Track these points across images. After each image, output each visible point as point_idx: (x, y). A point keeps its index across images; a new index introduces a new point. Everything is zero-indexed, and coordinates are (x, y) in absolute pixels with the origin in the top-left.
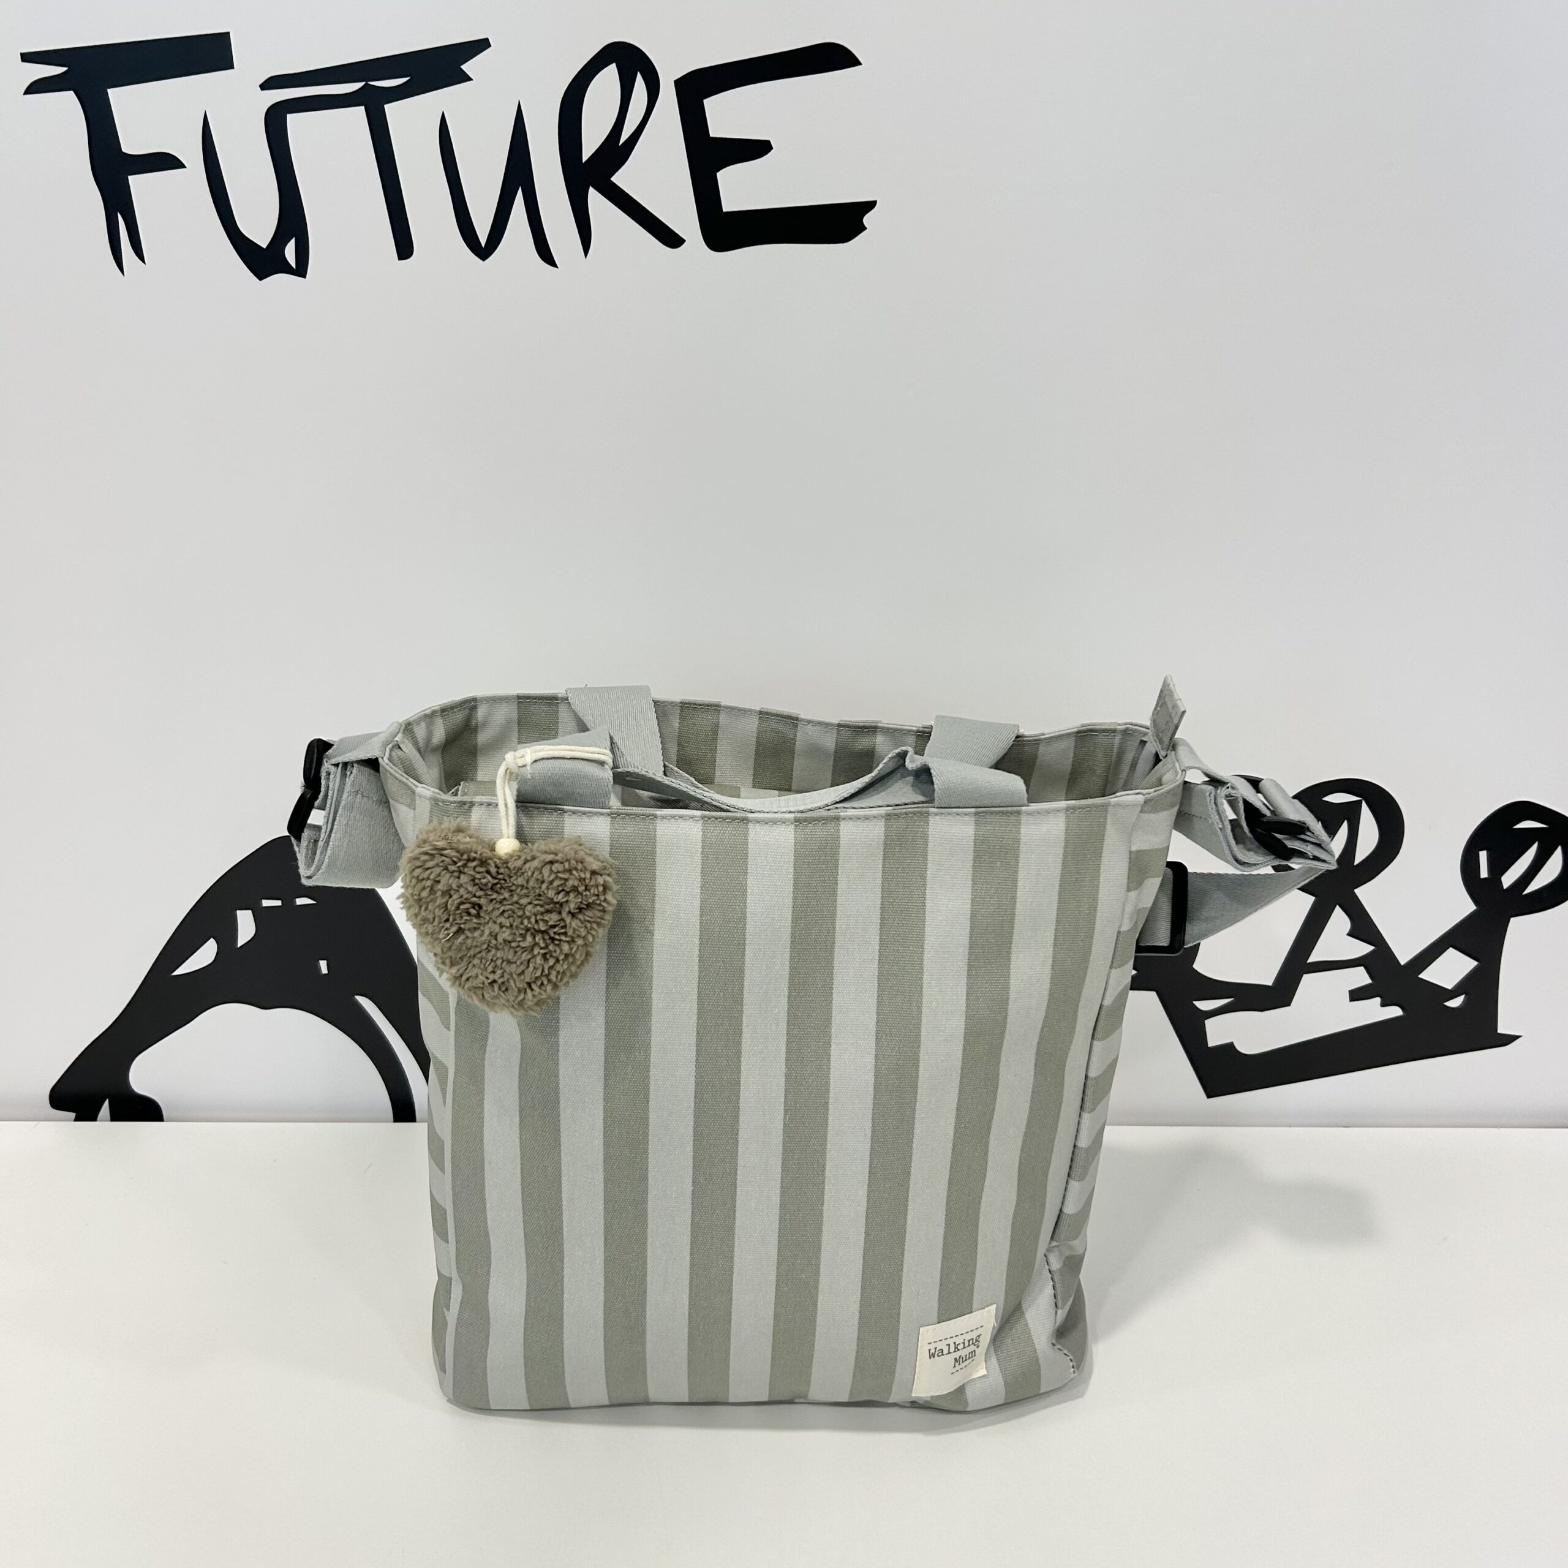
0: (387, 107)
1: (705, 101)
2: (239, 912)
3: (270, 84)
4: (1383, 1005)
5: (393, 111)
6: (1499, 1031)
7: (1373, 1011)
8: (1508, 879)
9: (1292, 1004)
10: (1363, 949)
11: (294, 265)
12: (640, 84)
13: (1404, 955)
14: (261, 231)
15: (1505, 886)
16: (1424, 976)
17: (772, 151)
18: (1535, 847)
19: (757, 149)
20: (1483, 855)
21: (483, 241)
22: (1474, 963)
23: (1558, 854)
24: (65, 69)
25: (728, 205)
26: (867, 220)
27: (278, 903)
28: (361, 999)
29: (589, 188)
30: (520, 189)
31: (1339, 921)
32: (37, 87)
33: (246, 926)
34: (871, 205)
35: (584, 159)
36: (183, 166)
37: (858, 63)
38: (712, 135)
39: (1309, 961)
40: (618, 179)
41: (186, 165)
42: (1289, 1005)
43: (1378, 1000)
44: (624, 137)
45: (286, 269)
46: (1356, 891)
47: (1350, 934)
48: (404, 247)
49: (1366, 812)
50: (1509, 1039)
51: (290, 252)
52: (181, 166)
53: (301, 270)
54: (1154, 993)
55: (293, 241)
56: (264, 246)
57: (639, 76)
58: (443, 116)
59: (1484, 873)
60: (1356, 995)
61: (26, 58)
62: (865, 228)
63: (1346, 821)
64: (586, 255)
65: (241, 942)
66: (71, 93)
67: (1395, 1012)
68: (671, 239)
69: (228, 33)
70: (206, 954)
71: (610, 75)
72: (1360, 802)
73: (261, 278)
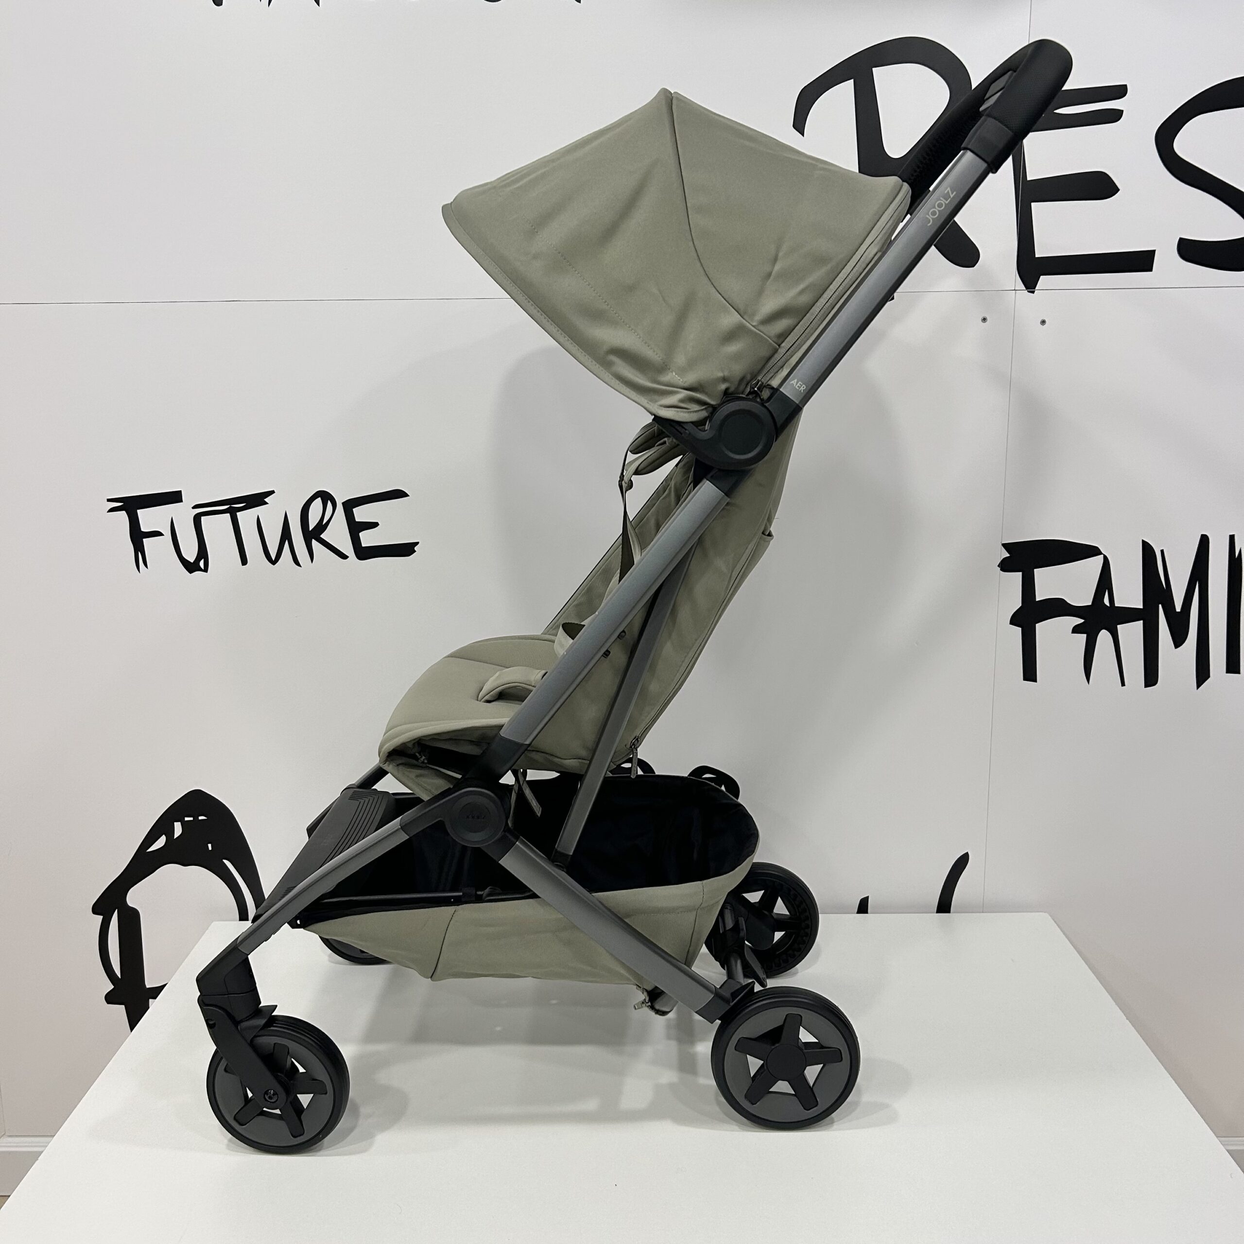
0: (238, 513)
2: (175, 823)
3: (196, 507)
5: (239, 515)
11: (203, 568)
14: (191, 557)
17: (379, 526)
19: (374, 525)
21: (273, 559)
24: (122, 504)
25: (363, 545)
26: (416, 548)
27: (191, 819)
28: (225, 861)
29: (312, 539)
30: (287, 541)
32: (112, 510)
34: (417, 543)
35: (310, 530)
38: (357, 520)
41: (164, 535)
44: (324, 522)
45: (201, 570)
48: (244, 561)
51: (202, 564)
52: (162, 535)
53: (205, 570)
55: (203, 561)
56: (192, 561)
57: (329, 502)
58: (258, 516)
61: (109, 500)
62: (415, 551)
64: (312, 562)
66: (124, 512)
68: (344, 557)
69: (180, 492)
70: (161, 842)
71: (318, 501)
73: (191, 573)
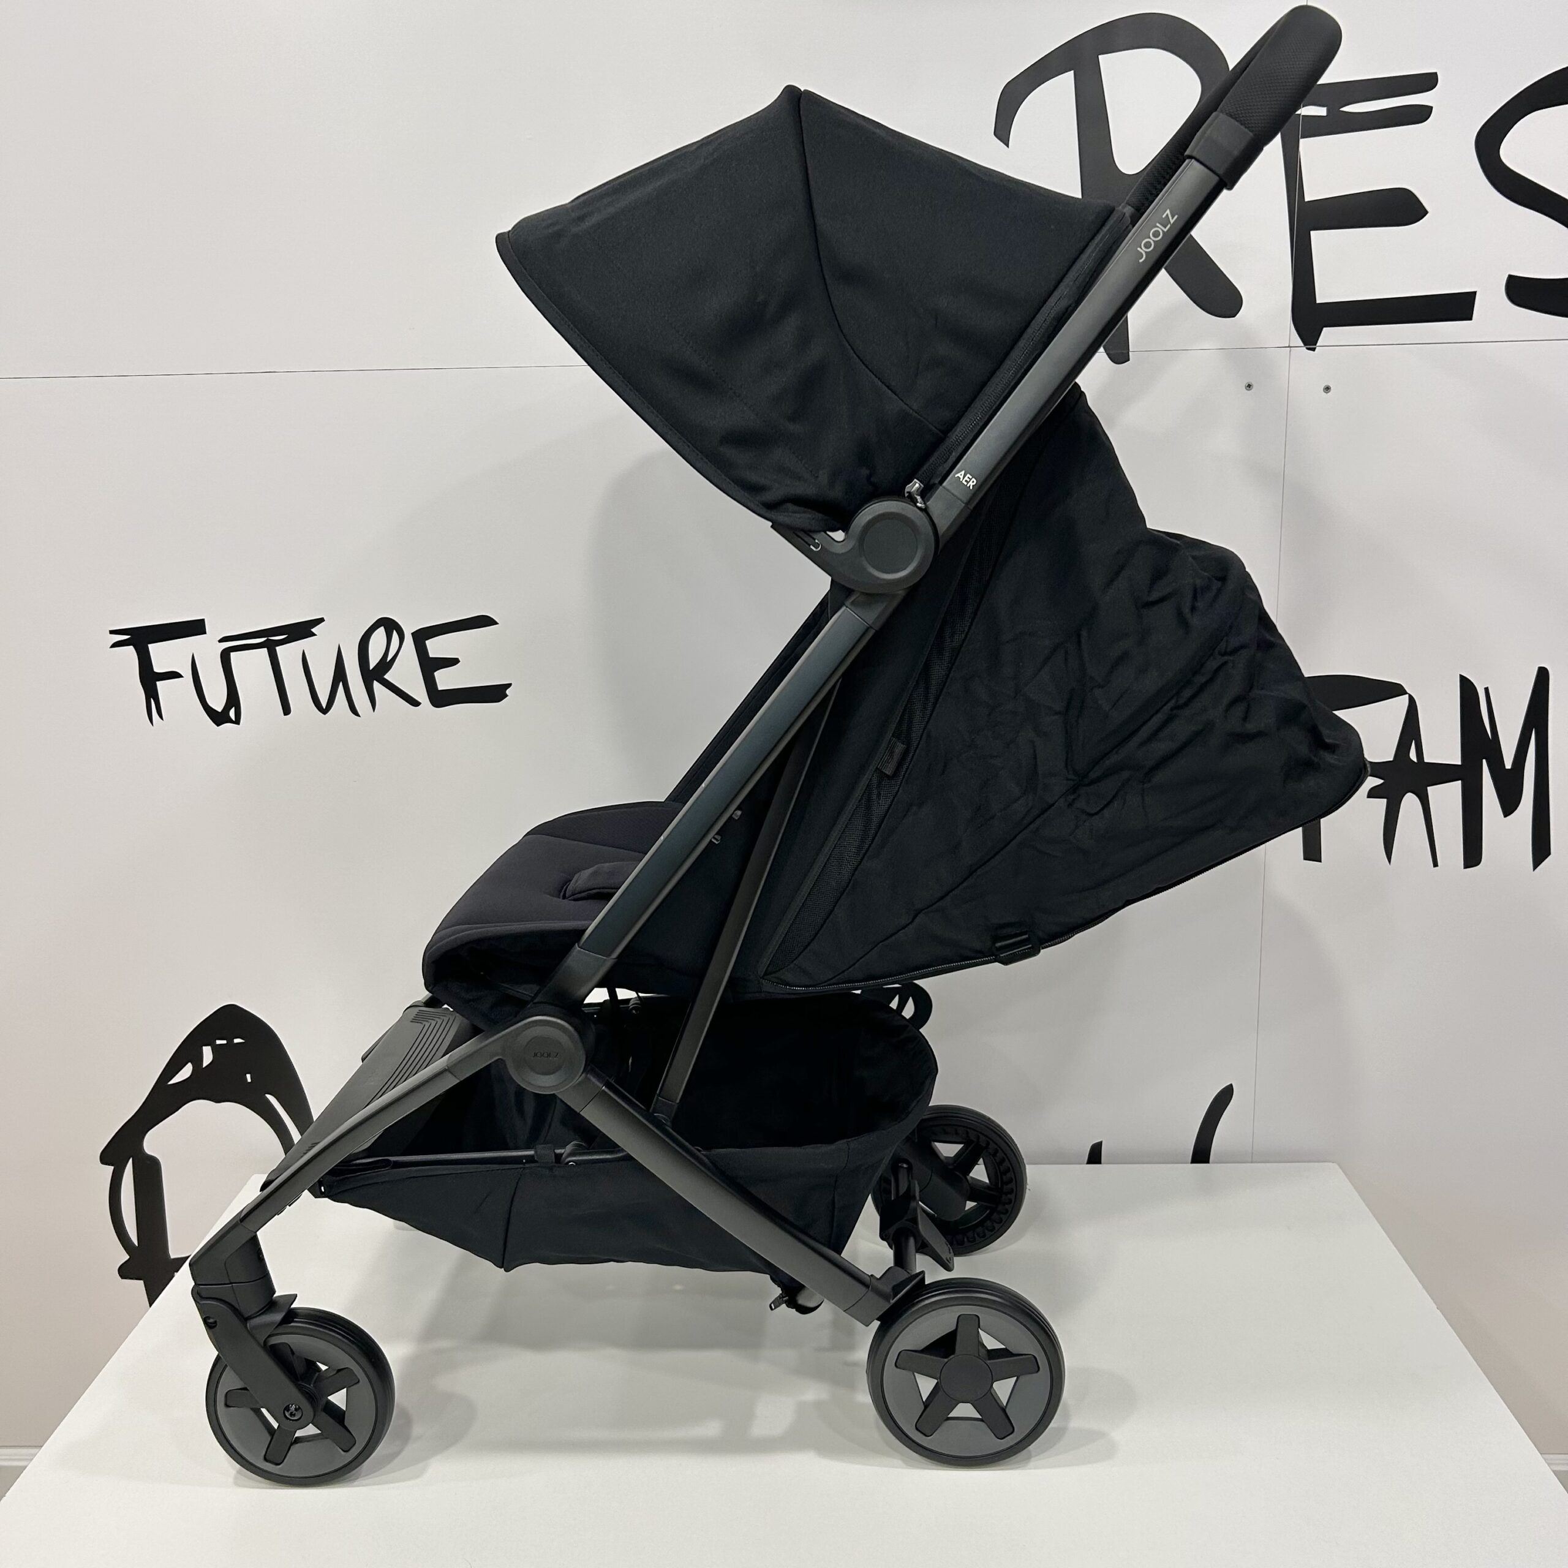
0: (277, 648)
1: (427, 642)
2: (204, 1048)
5: (279, 650)
11: (233, 718)
12: (395, 633)
14: (218, 705)
17: (459, 663)
18: (897, 997)
21: (324, 706)
23: (910, 1001)
24: (129, 636)
25: (440, 687)
26: (508, 692)
27: (224, 1042)
28: (269, 1097)
29: (373, 682)
30: (341, 683)
32: (116, 645)
34: (510, 685)
35: (371, 668)
36: (182, 677)
37: (496, 623)
38: (431, 656)
40: (386, 677)
41: (183, 675)
44: (389, 659)
45: (231, 721)
48: (287, 710)
51: (232, 713)
52: (181, 676)
53: (237, 721)
55: (233, 709)
56: (220, 710)
58: (304, 651)
62: (506, 696)
65: (205, 1064)
66: (131, 647)
68: (415, 703)
70: (186, 1072)
71: (381, 631)
73: (218, 725)
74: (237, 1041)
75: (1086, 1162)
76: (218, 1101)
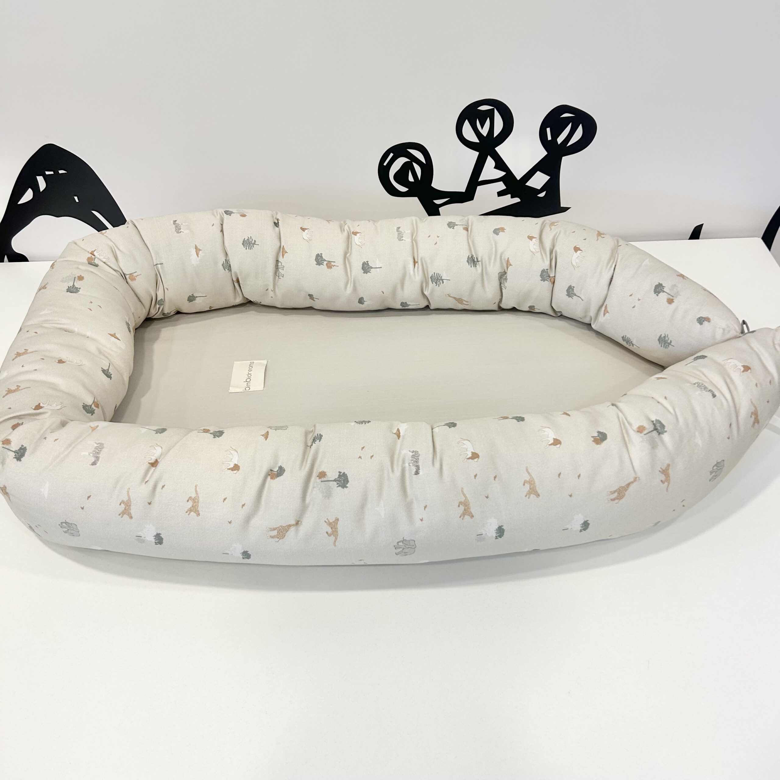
4: (512, 197)
6: (562, 206)
7: (508, 200)
8: (560, 140)
9: (474, 199)
10: (502, 174)
13: (519, 176)
15: (559, 143)
16: (529, 184)
18: (570, 125)
20: (548, 130)
22: (549, 177)
23: (580, 127)
28: (95, 213)
31: (490, 162)
33: (42, 184)
39: (479, 180)
42: (473, 199)
43: (509, 196)
46: (496, 149)
47: (495, 168)
49: (496, 113)
50: (566, 209)
54: (417, 198)
59: (549, 138)
60: (500, 194)
63: (488, 119)
65: (41, 190)
67: (517, 200)
72: (494, 109)
74: (61, 172)
75: (688, 238)
76: (58, 215)
